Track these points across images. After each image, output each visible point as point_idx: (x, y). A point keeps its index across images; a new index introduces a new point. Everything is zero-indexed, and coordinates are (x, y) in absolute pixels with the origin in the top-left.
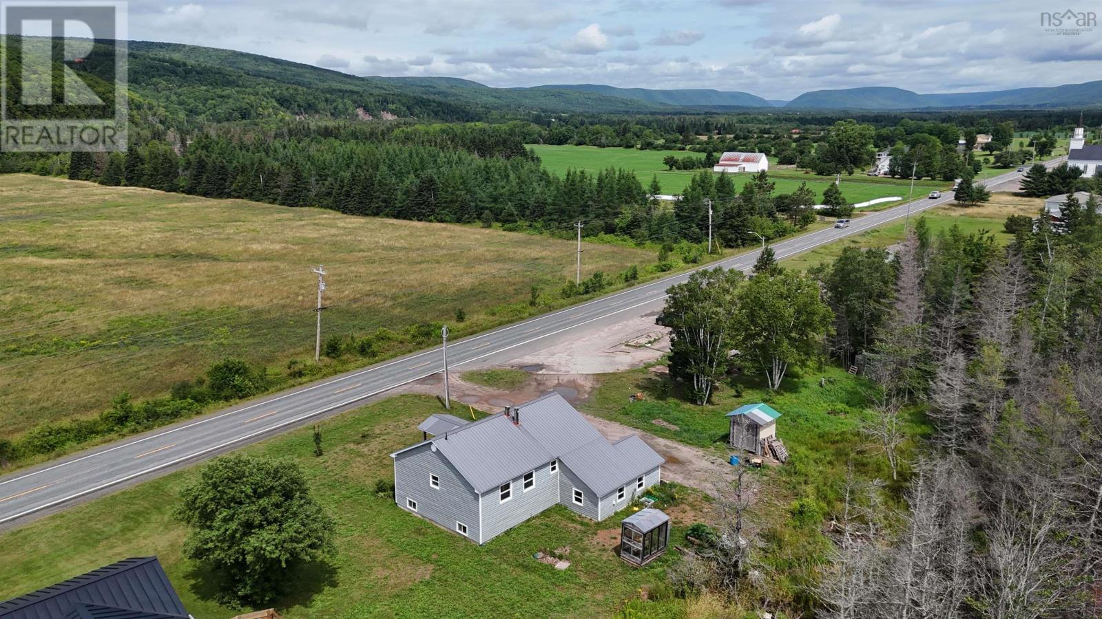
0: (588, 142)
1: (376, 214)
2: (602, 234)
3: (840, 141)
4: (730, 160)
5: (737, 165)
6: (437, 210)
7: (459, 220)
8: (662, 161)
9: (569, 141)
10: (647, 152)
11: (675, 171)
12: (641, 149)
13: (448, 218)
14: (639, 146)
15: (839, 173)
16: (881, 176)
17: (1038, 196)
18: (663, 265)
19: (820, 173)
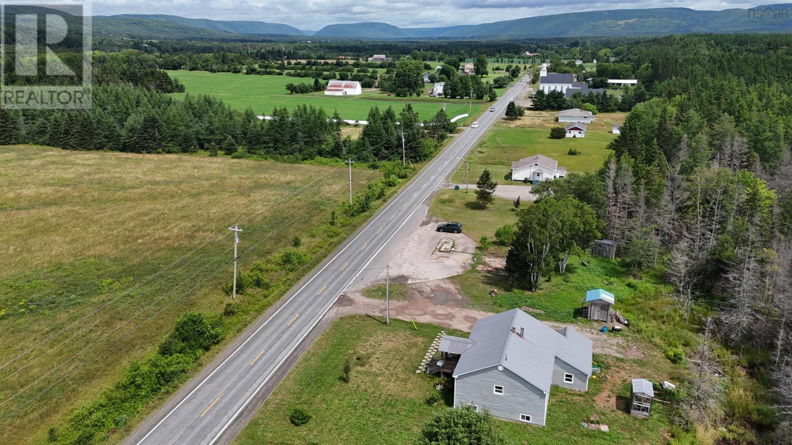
0: (200, 68)
1: (99, 147)
2: (318, 158)
3: (405, 71)
4: (334, 86)
5: (341, 90)
6: (163, 143)
7: (185, 151)
8: (285, 87)
9: (182, 67)
10: (252, 76)
11: (295, 95)
12: (247, 73)
13: (175, 150)
14: (245, 71)
15: (411, 95)
16: (437, 96)
17: (542, 110)
18: (389, 182)
19: (398, 95)
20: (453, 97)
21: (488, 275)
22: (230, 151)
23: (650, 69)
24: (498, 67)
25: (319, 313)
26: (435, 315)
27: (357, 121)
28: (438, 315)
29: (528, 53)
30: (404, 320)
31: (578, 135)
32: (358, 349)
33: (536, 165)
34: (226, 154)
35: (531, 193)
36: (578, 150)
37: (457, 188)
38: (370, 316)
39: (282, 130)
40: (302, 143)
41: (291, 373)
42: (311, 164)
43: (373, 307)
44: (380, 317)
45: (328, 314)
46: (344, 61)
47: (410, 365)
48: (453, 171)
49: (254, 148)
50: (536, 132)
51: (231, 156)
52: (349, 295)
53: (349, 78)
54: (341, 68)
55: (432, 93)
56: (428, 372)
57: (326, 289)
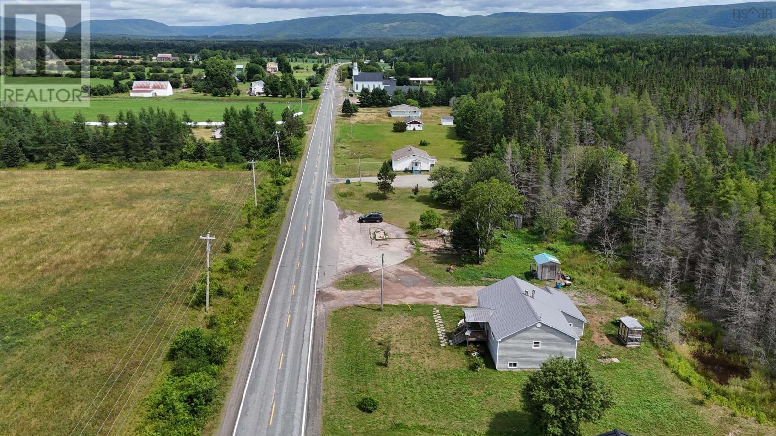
2: (183, 162)
3: (216, 71)
4: (141, 87)
5: (150, 91)
11: (95, 98)
15: (230, 94)
16: (257, 95)
17: (368, 106)
18: (278, 181)
19: (215, 95)
20: (275, 96)
21: (435, 255)
22: (70, 162)
23: (444, 68)
24: (298, 66)
25: (309, 310)
26: (417, 296)
27: (196, 123)
28: (418, 295)
29: (317, 53)
30: (393, 304)
31: (417, 128)
32: (373, 336)
33: (414, 155)
34: (66, 165)
35: (429, 180)
36: (428, 141)
37: (348, 182)
38: (359, 306)
39: (134, 136)
40: (159, 148)
41: (326, 369)
42: (176, 169)
43: (355, 298)
44: (369, 305)
45: (317, 310)
46: (128, 61)
47: (430, 341)
48: (330, 166)
49: (100, 157)
50: (377, 126)
51: (75, 167)
52: (324, 290)
53: (147, 78)
54: (129, 68)
55: (250, 92)
56: (451, 344)
57: (297, 288)
